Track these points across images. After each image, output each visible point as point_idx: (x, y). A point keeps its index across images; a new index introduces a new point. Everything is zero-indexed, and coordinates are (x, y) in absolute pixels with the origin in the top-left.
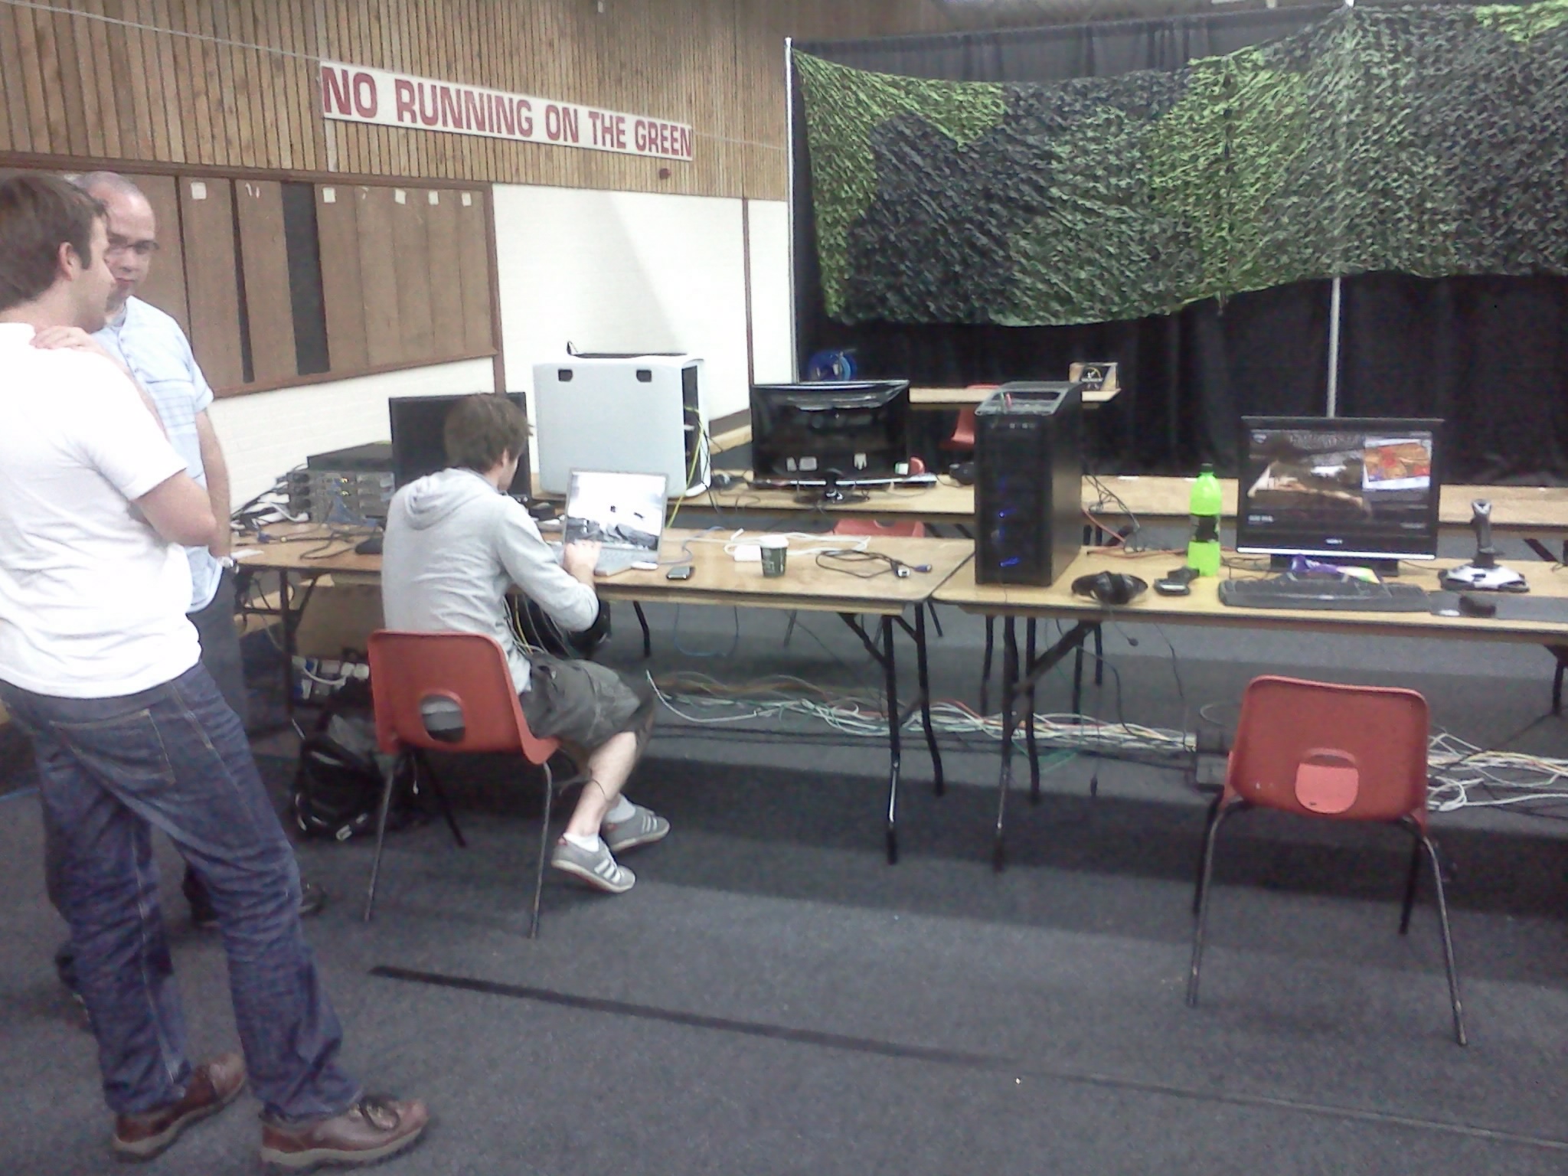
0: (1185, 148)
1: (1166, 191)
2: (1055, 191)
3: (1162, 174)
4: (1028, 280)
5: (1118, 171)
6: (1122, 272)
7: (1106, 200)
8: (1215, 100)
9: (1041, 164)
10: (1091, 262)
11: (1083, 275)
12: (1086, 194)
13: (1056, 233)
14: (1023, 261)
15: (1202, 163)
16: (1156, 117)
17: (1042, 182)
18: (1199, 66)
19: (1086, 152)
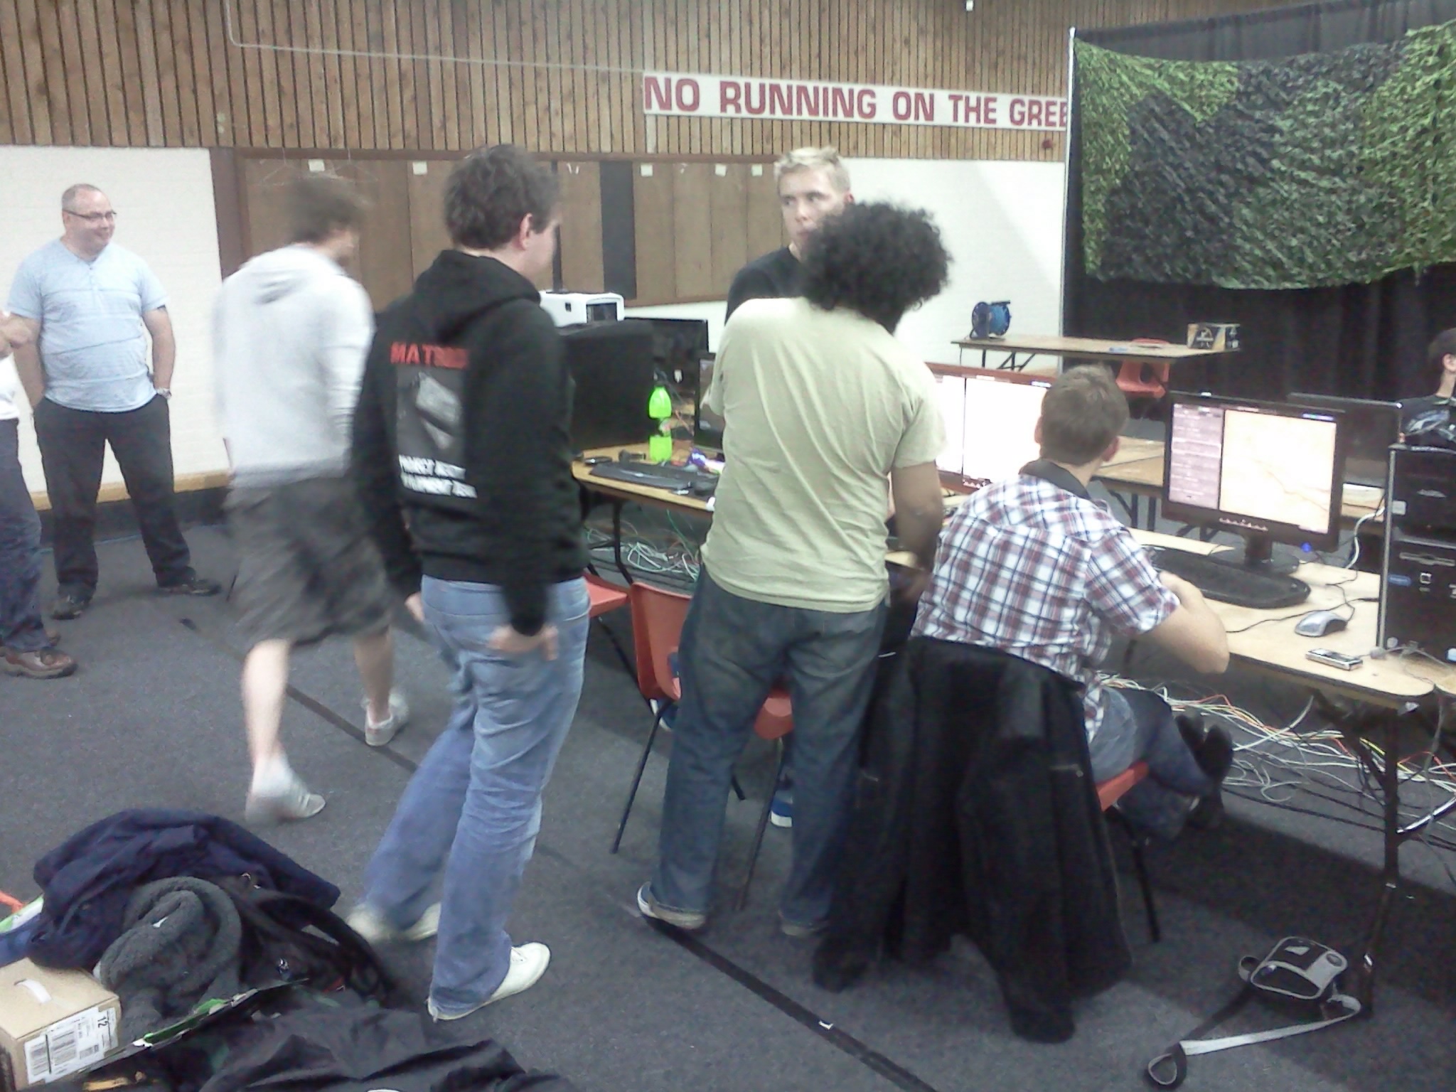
0: (1394, 119)
1: (1374, 163)
2: (1276, 163)
3: (1372, 145)
4: (1248, 246)
5: (1332, 144)
6: (1329, 241)
7: (1321, 172)
8: (1428, 70)
9: (1264, 137)
10: (1302, 230)
11: (1294, 242)
12: (1303, 165)
13: (1274, 202)
14: (1244, 228)
15: (1411, 132)
16: (1371, 88)
17: (1265, 154)
18: (1414, 38)
19: (1305, 125)
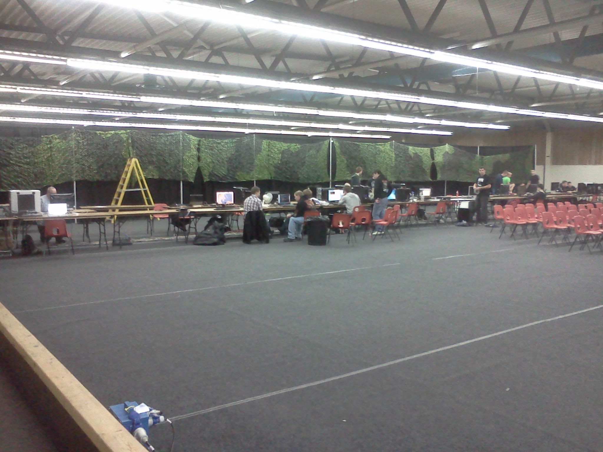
0: (41, 154)
1: (37, 163)
2: (11, 162)
3: (37, 159)
4: (5, 181)
5: (26, 158)
6: (29, 180)
7: (23, 163)
8: (47, 144)
9: (7, 155)
10: (21, 177)
11: (19, 180)
12: (19, 163)
13: (12, 171)
14: (4, 177)
15: (45, 157)
16: (35, 147)
17: (8, 159)
18: (43, 137)
19: (19, 153)
